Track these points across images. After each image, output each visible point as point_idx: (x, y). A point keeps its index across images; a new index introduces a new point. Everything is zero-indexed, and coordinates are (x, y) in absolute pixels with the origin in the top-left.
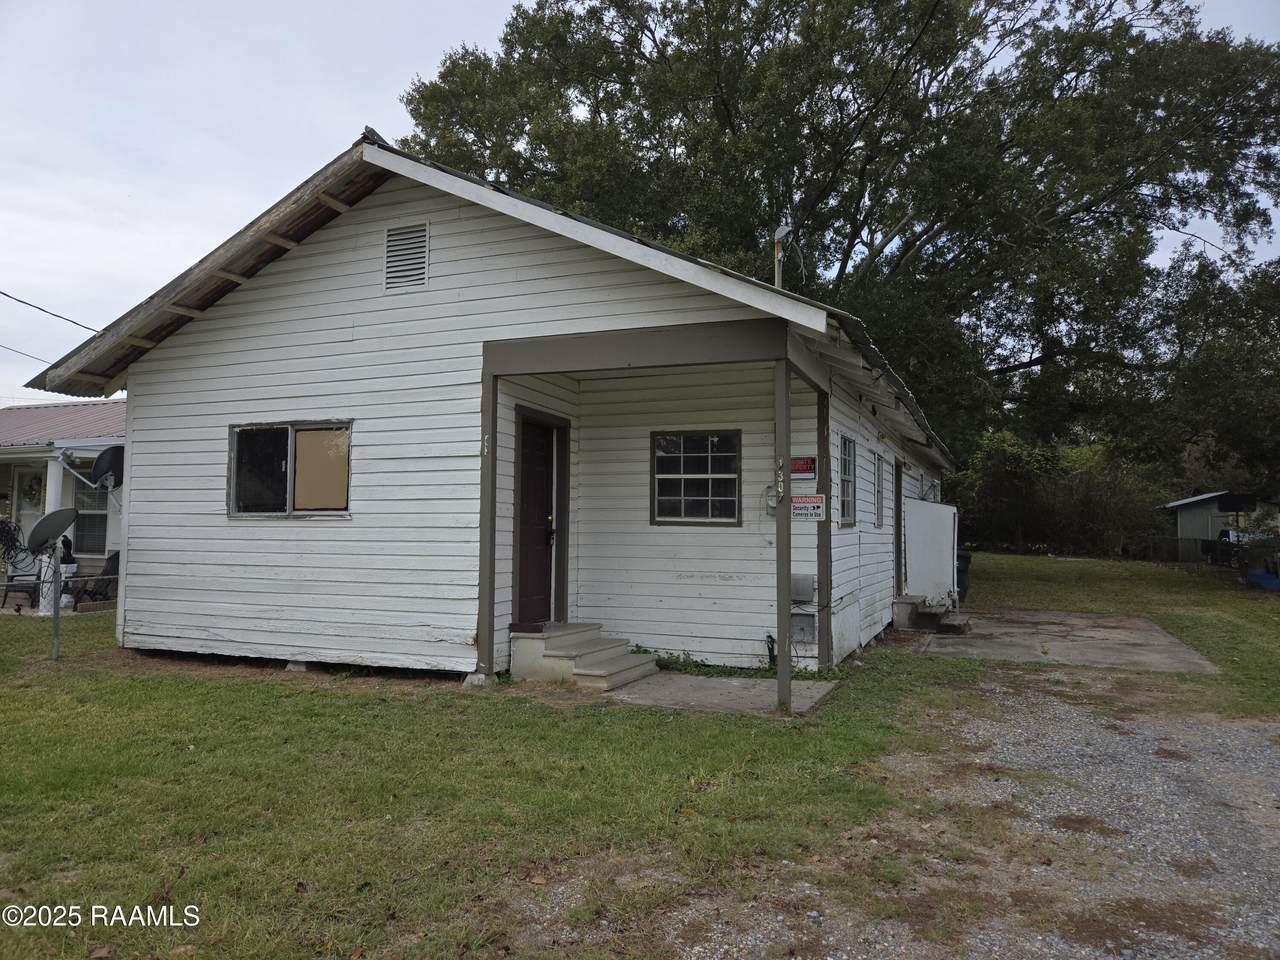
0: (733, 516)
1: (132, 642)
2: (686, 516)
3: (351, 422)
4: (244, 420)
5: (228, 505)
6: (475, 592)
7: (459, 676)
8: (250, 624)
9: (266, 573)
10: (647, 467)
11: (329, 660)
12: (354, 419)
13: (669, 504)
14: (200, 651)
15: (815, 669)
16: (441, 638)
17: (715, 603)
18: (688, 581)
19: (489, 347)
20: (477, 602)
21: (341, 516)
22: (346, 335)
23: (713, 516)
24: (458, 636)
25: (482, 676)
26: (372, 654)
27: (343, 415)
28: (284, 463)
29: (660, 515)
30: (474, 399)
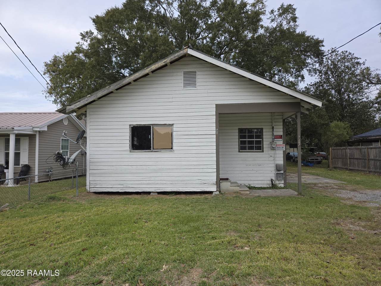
0: (261, 150)
1: (93, 190)
2: (248, 150)
3: (173, 125)
4: (135, 123)
5: (130, 148)
6: (215, 170)
7: (211, 193)
8: (140, 182)
9: (144, 167)
10: (237, 137)
11: (168, 191)
12: (173, 124)
13: (243, 147)
14: (120, 191)
15: (283, 186)
16: (205, 183)
17: (257, 172)
18: (250, 166)
19: (217, 106)
20: (216, 173)
21: (171, 151)
22: (171, 100)
23: (255, 150)
24: (211, 182)
25: (218, 192)
26: (183, 188)
27: (171, 123)
28: (150, 136)
29: (241, 150)
30: (213, 119)
